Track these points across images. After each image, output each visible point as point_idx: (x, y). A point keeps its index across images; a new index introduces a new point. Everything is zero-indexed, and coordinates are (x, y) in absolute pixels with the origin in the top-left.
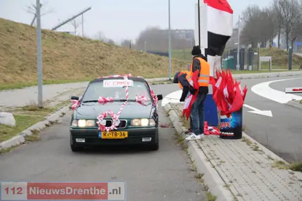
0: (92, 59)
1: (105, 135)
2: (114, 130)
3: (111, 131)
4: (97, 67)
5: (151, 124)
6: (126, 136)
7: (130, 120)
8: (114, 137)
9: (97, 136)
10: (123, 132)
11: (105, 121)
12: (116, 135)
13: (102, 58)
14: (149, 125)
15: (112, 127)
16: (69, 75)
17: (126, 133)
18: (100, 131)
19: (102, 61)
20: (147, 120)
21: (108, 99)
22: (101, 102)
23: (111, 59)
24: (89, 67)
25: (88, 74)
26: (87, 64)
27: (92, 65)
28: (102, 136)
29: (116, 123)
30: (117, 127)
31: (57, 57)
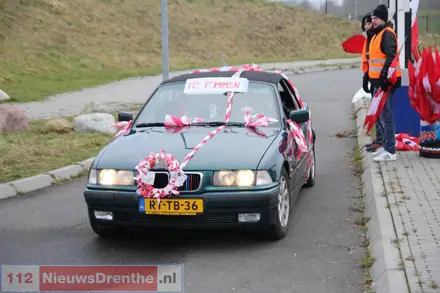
0: (265, 30)
1: (152, 206)
2: (173, 196)
3: (166, 197)
4: (271, 42)
5: (260, 182)
6: (200, 209)
7: (211, 173)
8: (173, 211)
9: (137, 207)
10: (192, 201)
11: (152, 175)
12: (177, 207)
13: (280, 28)
14: (255, 184)
15: (167, 190)
16: (229, 55)
17: (200, 203)
18: (141, 197)
19: (279, 33)
20: (250, 174)
21: (184, 120)
22: (169, 127)
23: (293, 30)
24: (260, 42)
25: (258, 53)
26: (257, 38)
27: (264, 38)
28: (146, 208)
29: (177, 180)
30: (179, 189)
31: (213, 28)
